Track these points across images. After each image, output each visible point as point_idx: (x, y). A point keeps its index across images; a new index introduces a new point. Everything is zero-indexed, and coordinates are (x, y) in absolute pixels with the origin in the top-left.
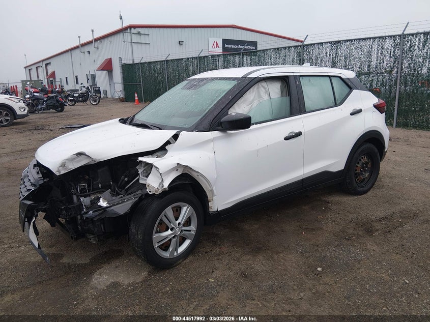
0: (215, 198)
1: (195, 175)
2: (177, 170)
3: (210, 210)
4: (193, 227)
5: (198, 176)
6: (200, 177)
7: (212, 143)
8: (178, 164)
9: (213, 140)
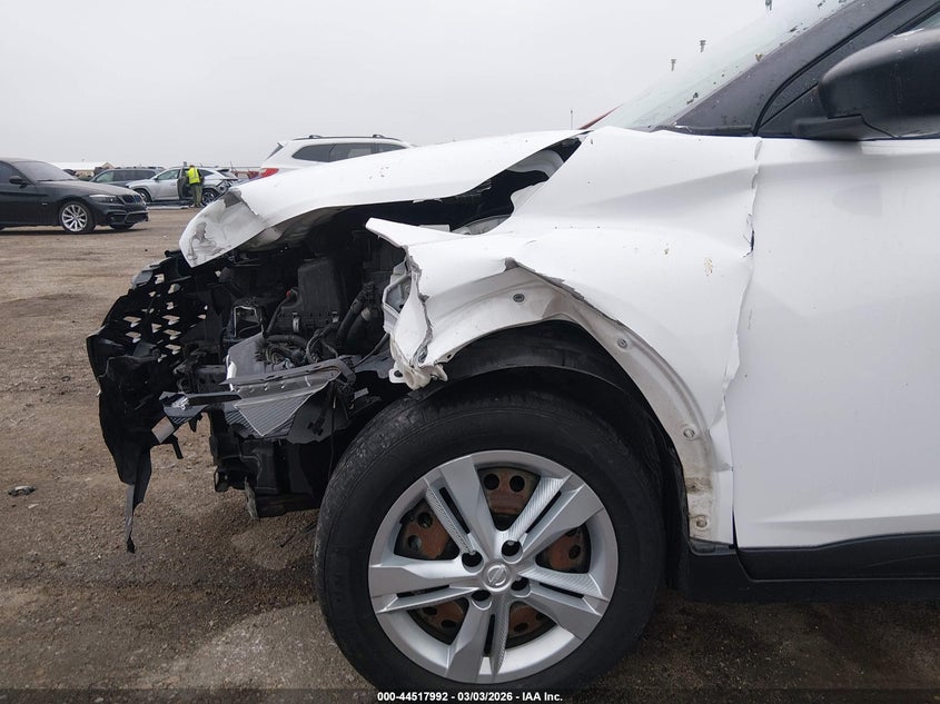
0: (722, 479)
1: (608, 339)
2: (519, 298)
3: (695, 531)
4: (595, 586)
5: (623, 344)
6: (635, 354)
7: (750, 195)
8: (512, 265)
9: (758, 178)
